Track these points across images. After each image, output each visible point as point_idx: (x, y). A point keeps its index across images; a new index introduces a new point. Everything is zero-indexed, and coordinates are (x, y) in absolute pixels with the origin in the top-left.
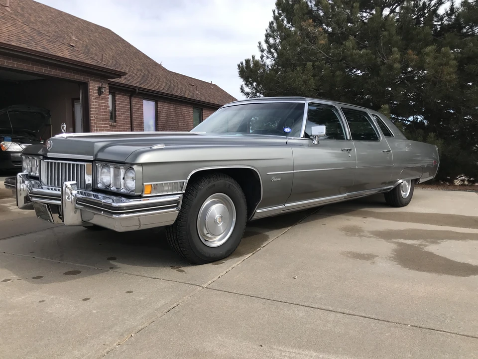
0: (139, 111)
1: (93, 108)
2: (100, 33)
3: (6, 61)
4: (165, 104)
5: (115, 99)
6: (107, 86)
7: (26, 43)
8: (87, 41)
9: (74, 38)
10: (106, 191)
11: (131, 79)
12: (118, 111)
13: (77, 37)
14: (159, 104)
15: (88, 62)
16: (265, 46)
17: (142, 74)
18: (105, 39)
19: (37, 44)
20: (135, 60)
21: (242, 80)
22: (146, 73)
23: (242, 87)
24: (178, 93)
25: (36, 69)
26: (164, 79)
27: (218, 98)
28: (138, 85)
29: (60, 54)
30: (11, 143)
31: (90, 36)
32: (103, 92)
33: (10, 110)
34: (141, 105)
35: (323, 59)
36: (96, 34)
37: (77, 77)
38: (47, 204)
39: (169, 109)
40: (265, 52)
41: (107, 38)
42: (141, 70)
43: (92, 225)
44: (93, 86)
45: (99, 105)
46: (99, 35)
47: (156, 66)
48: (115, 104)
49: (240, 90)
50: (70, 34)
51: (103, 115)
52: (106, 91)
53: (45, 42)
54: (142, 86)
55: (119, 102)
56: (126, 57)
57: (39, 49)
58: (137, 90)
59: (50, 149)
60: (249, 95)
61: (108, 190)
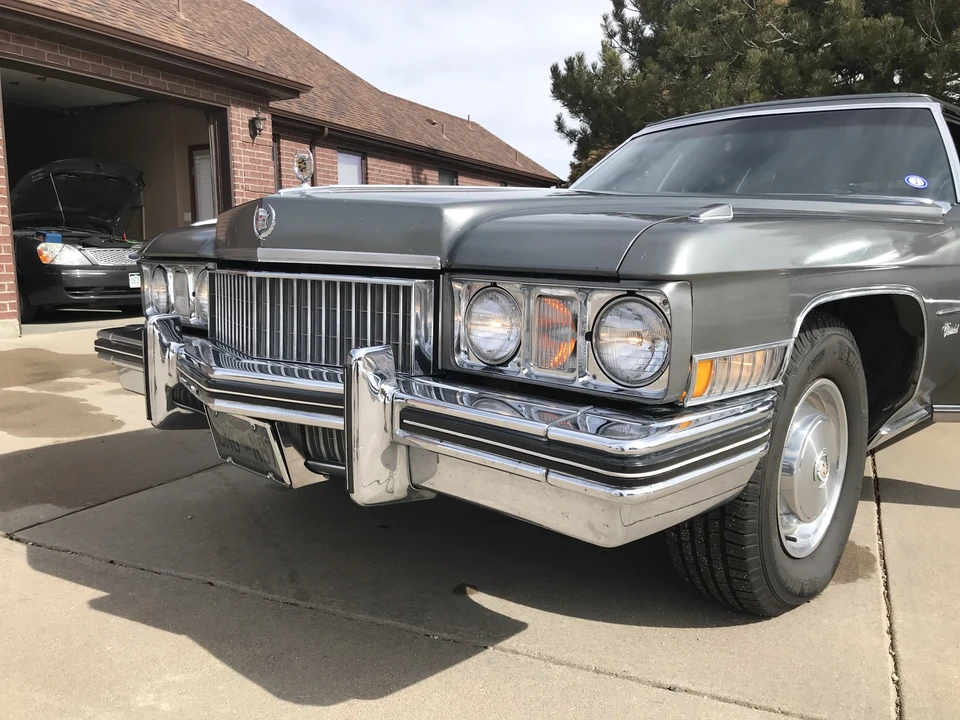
0: (328, 177)
1: (239, 166)
2: (234, 11)
3: (47, 52)
4: (382, 163)
5: (279, 148)
6: (268, 117)
7: (91, 11)
8: (210, 24)
9: (183, 18)
10: (491, 380)
11: (311, 107)
12: (287, 176)
13: (189, 16)
14: (371, 161)
15: (229, 59)
16: (615, 26)
17: (331, 96)
18: (247, 24)
19: (114, 15)
20: (313, 68)
21: (559, 103)
22: (339, 94)
23: (559, 118)
24: (407, 136)
25: (115, 74)
26: (376, 109)
27: (486, 150)
28: (327, 118)
29: (166, 40)
30: (61, 245)
31: (213, 15)
32: (260, 130)
33: (56, 169)
34: (332, 162)
35: (777, 45)
36: (226, 12)
37: (206, 96)
38: (271, 422)
39: (390, 173)
40: (617, 38)
41: (250, 22)
42: (327, 88)
43: (432, 496)
44: (239, 117)
45: (252, 160)
46: (233, 16)
47: (354, 80)
48: (279, 159)
49: (555, 127)
50: (175, 9)
51: (261, 182)
52: (267, 128)
53: (131, 13)
54: (335, 121)
55: (287, 154)
56: (293, 61)
57: (122, 25)
58: (326, 130)
59: (264, 235)
60: (575, 136)
61: (499, 376)
